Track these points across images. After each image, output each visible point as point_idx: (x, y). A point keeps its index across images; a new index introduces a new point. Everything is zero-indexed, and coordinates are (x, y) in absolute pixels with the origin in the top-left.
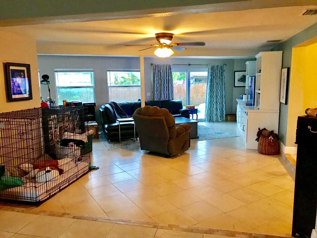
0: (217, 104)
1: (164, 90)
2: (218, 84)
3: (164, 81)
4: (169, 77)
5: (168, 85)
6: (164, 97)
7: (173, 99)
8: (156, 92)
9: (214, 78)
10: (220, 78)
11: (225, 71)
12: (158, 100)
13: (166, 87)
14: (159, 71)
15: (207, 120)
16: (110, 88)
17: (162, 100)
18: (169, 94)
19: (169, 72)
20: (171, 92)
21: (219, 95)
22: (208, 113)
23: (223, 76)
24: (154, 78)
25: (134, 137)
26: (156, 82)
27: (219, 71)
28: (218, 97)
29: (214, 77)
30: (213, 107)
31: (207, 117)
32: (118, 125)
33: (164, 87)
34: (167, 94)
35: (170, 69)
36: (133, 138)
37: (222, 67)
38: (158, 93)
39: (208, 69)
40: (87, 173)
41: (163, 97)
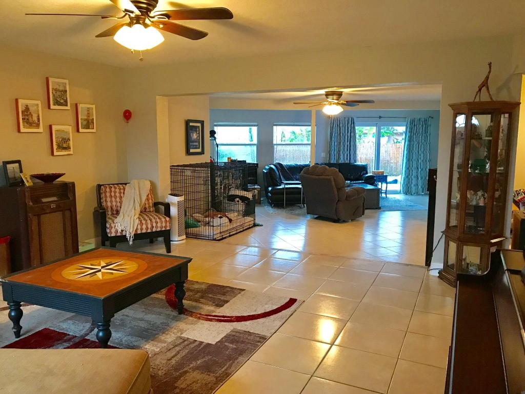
0: (418, 170)
1: (344, 150)
2: (421, 143)
3: (345, 137)
4: (351, 133)
5: (350, 143)
6: (344, 159)
7: (355, 162)
8: (333, 152)
9: (414, 135)
10: (424, 135)
11: (430, 125)
12: (335, 162)
13: (346, 146)
14: (339, 126)
15: (403, 191)
16: (275, 146)
17: (340, 162)
18: (350, 155)
19: (352, 126)
20: (353, 152)
21: (422, 159)
22: (404, 183)
23: (427, 132)
24: (331, 134)
25: (301, 203)
26: (333, 139)
27: (422, 126)
28: (420, 161)
29: (414, 133)
30: (412, 175)
31: (403, 188)
32: (283, 188)
33: (344, 146)
34: (347, 155)
35: (354, 123)
36: (299, 205)
37: (426, 120)
38: (335, 153)
39: (405, 123)
40: (252, 227)
41: (342, 159)
